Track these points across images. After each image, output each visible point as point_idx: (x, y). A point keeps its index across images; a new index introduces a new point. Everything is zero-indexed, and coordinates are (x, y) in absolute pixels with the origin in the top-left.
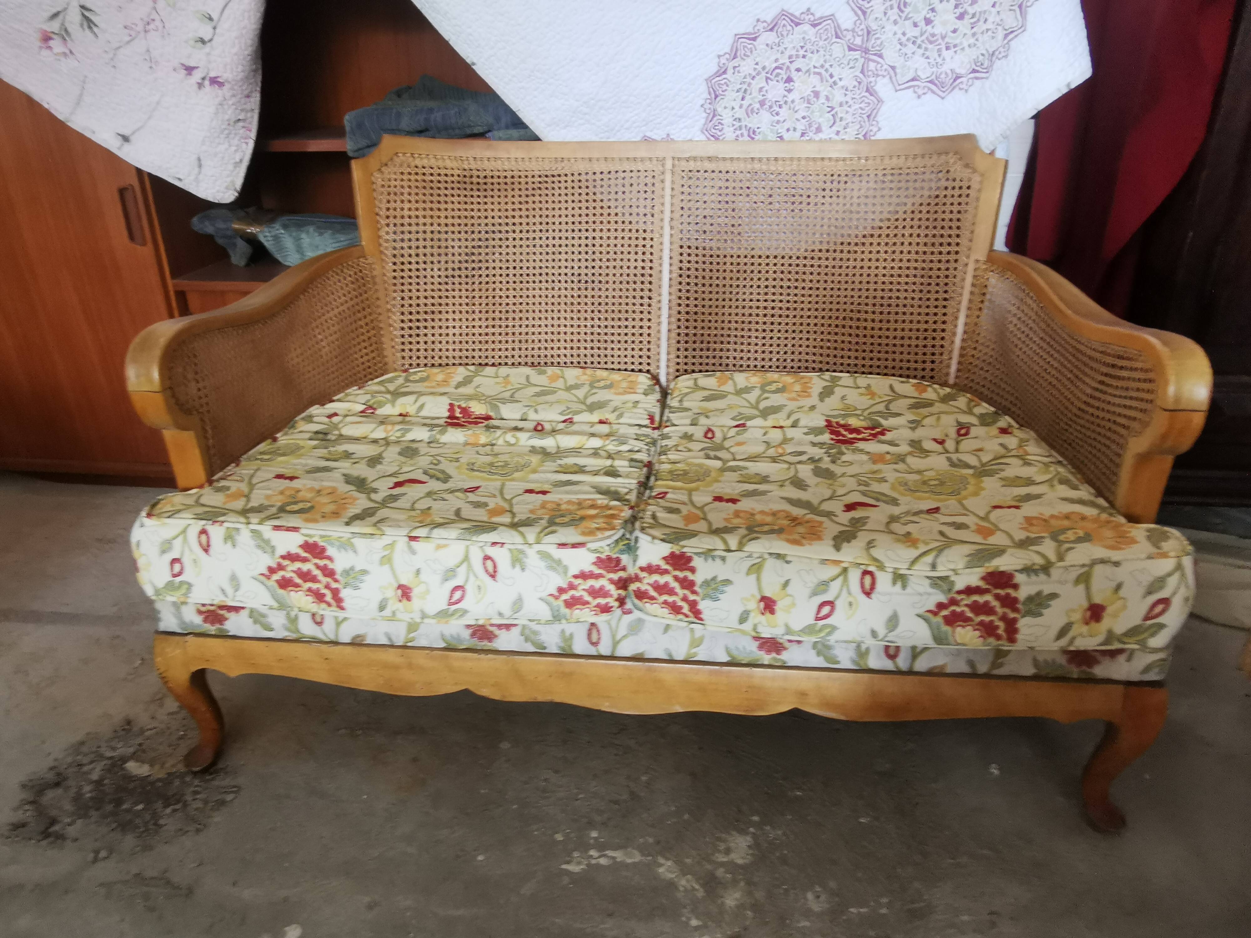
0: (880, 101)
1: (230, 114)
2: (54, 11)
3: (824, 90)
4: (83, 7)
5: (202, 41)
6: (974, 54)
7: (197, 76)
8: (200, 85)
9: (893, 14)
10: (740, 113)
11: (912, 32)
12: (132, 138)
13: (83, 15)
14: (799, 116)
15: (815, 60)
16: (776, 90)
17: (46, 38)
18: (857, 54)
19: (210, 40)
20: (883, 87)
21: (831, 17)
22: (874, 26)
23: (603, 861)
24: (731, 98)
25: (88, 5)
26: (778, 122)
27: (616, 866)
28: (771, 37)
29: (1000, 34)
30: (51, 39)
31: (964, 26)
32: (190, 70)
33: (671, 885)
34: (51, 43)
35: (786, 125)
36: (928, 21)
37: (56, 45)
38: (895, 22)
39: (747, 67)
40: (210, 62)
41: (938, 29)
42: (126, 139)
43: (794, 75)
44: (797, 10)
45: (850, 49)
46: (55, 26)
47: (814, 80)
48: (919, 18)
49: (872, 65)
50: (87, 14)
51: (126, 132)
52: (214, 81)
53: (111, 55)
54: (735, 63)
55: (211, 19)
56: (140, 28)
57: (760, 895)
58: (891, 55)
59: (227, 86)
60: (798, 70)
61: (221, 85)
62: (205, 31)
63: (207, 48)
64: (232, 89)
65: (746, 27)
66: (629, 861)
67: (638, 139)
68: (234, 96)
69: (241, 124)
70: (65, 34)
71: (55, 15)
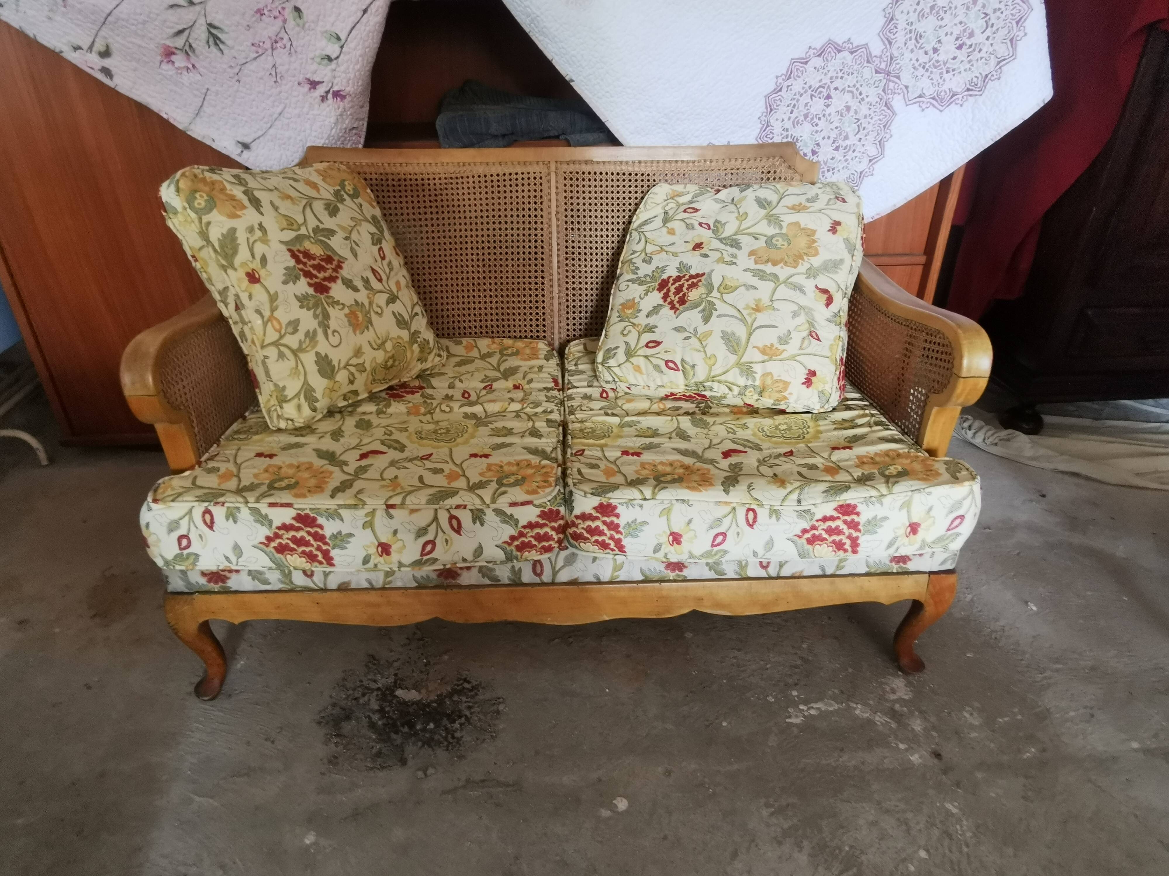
0: (894, 114)
1: (347, 123)
2: (180, 28)
3: (854, 104)
4: (210, 25)
5: (329, 59)
6: (969, 76)
7: (321, 90)
8: (324, 98)
9: (911, 44)
10: (788, 124)
11: (923, 59)
12: (253, 146)
13: (210, 32)
14: (833, 126)
15: (850, 80)
16: (817, 106)
17: (169, 53)
18: (881, 76)
19: (337, 58)
20: (897, 102)
21: (866, 46)
22: (896, 54)
23: (813, 712)
24: (782, 112)
25: (216, 23)
26: (817, 132)
27: (823, 715)
28: (818, 62)
29: (993, 61)
30: (173, 53)
31: (961, 55)
32: (314, 84)
33: (870, 722)
34: (174, 58)
35: (823, 134)
36: (935, 50)
37: (179, 60)
38: (912, 51)
39: (797, 86)
40: (334, 77)
41: (942, 57)
42: (246, 146)
43: (833, 93)
44: (840, 40)
45: (877, 72)
46: (180, 42)
47: (848, 97)
48: (929, 48)
49: (891, 85)
50: (213, 31)
51: (247, 140)
52: (337, 94)
53: (236, 70)
54: (789, 82)
55: (338, 38)
56: (268, 45)
57: (933, 719)
58: (906, 78)
59: (348, 98)
60: (836, 89)
61: (343, 97)
62: (333, 49)
63: (333, 65)
64: (352, 101)
65: (799, 53)
66: (831, 709)
67: (705, 144)
68: (352, 107)
69: (354, 132)
70: (189, 50)
71: (180, 32)
